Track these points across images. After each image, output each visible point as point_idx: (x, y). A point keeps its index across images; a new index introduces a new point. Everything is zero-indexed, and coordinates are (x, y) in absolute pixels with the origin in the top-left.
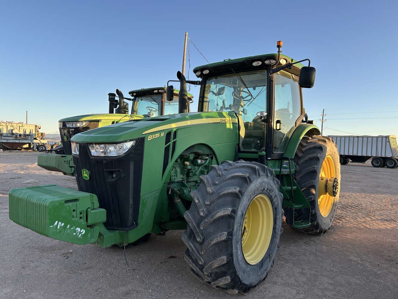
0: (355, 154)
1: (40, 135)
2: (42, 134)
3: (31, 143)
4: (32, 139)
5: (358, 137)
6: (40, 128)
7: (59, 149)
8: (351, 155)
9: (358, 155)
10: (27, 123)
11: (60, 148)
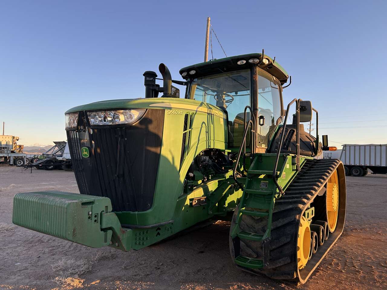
0: (378, 164)
1: (18, 147)
2: (20, 146)
3: (8, 157)
4: (9, 152)
5: (380, 145)
6: (18, 140)
7: (40, 164)
8: (374, 165)
9: (382, 166)
10: (3, 135)
11: (42, 162)
